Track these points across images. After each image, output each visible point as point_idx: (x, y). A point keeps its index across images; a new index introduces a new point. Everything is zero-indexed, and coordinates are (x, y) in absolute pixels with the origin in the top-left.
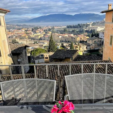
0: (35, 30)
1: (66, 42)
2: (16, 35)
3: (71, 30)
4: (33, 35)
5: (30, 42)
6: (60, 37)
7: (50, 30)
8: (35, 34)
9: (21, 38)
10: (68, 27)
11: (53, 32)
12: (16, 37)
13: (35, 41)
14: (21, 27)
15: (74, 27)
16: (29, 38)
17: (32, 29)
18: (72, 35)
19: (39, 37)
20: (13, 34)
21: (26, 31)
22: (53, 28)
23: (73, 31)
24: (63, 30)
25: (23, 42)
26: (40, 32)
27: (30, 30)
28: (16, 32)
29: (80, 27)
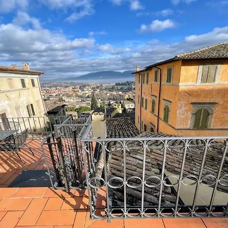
0: (82, 87)
1: (114, 99)
2: (63, 93)
3: (119, 87)
4: (80, 93)
5: (78, 100)
6: (108, 94)
7: (98, 87)
8: (83, 92)
9: (69, 96)
10: (117, 84)
11: (101, 90)
12: (63, 95)
13: (83, 99)
14: (68, 85)
15: (123, 84)
16: (77, 96)
17: (80, 87)
18: (121, 93)
19: (87, 95)
20: (60, 92)
21: (74, 89)
22: (101, 86)
23: (121, 89)
24: (111, 87)
25: (70, 100)
26: (88, 89)
27: (77, 88)
28: (63, 89)
29: (129, 84)
